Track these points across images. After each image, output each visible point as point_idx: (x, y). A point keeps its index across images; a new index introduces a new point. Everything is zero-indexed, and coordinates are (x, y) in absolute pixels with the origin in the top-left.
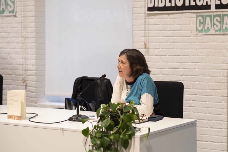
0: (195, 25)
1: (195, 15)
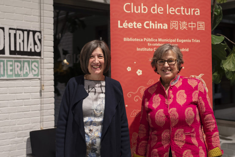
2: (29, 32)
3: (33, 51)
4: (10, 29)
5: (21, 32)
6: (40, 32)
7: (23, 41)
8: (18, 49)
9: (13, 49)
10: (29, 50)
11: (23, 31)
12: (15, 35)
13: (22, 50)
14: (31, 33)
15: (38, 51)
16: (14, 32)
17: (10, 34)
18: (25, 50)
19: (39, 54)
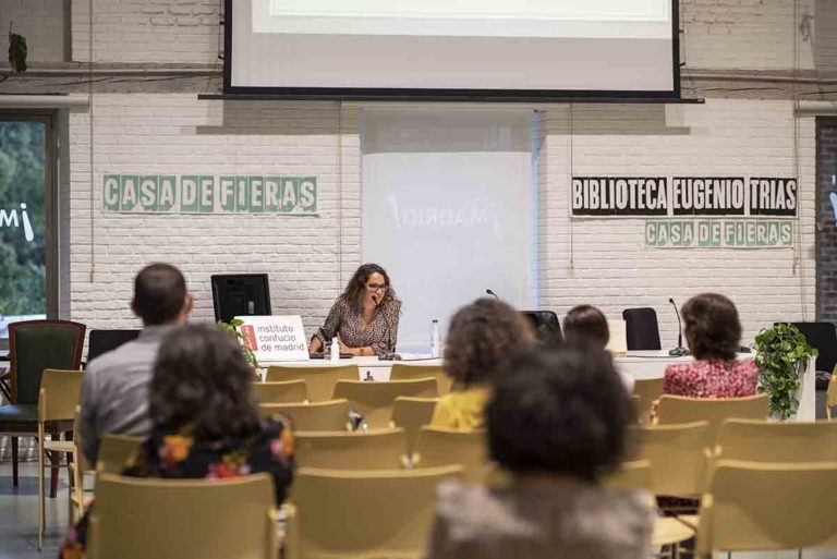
0: (643, 236)
1: (643, 222)
2: (777, 180)
3: (783, 207)
4: (752, 179)
5: (766, 182)
6: (794, 180)
7: (769, 195)
8: (762, 207)
9: (754, 206)
10: (778, 207)
11: (769, 180)
12: (758, 186)
13: (767, 207)
14: (781, 183)
15: (791, 207)
16: (757, 182)
17: (751, 186)
18: (773, 207)
19: (792, 212)
